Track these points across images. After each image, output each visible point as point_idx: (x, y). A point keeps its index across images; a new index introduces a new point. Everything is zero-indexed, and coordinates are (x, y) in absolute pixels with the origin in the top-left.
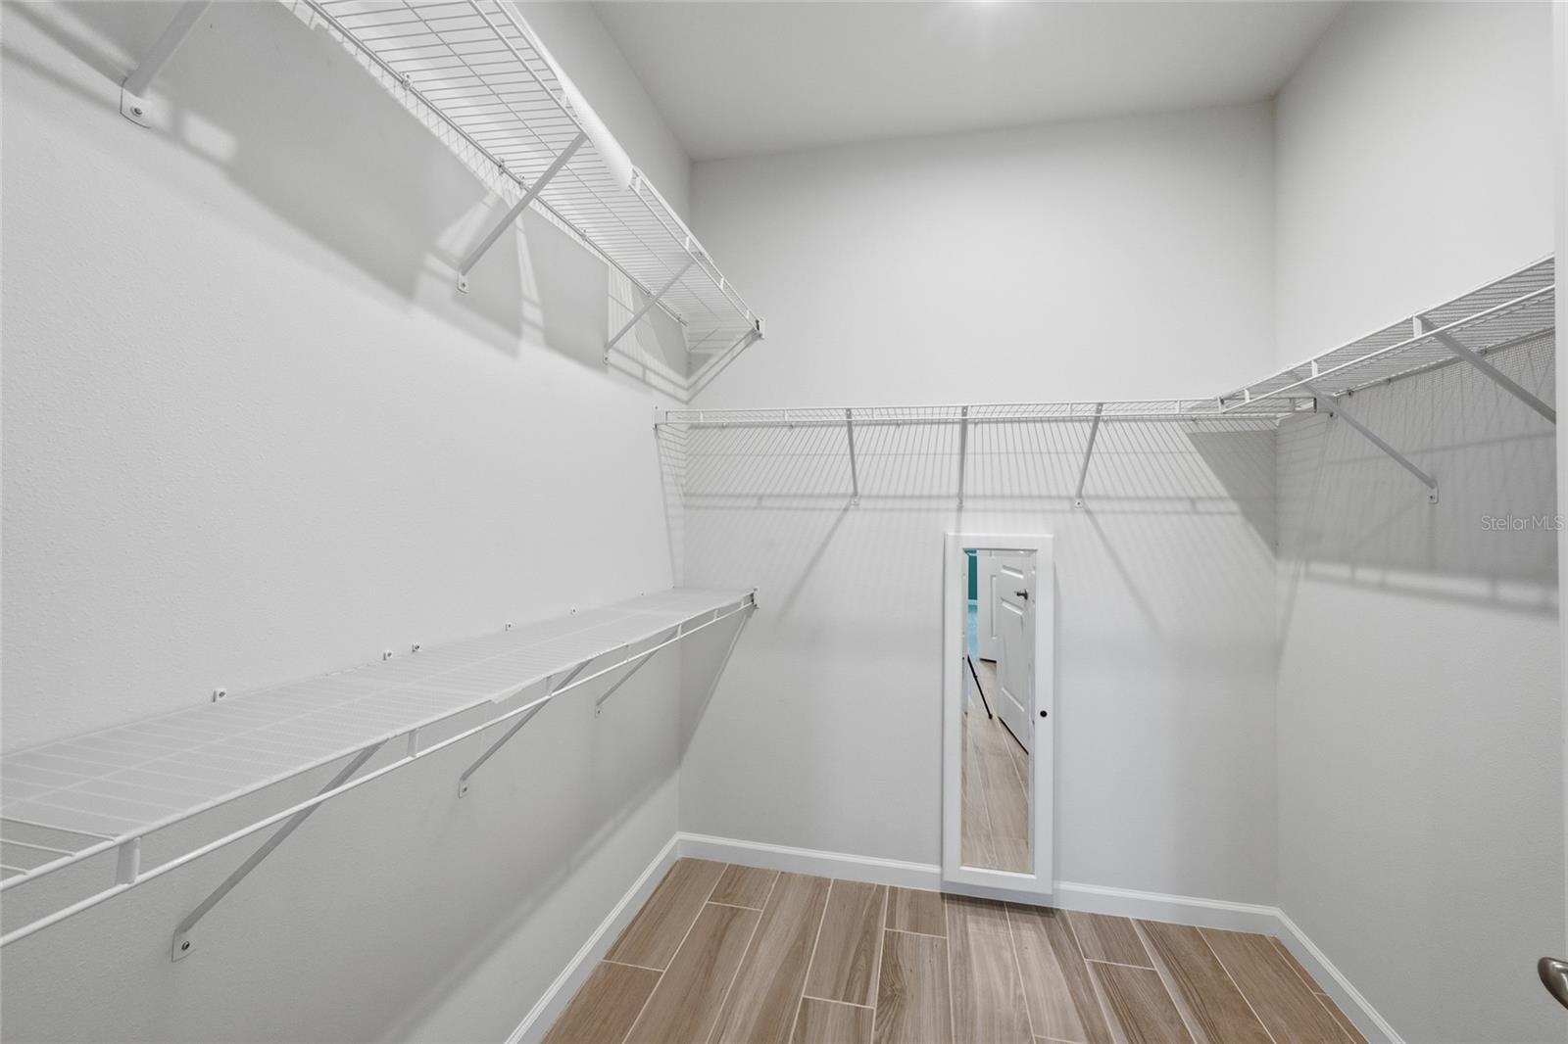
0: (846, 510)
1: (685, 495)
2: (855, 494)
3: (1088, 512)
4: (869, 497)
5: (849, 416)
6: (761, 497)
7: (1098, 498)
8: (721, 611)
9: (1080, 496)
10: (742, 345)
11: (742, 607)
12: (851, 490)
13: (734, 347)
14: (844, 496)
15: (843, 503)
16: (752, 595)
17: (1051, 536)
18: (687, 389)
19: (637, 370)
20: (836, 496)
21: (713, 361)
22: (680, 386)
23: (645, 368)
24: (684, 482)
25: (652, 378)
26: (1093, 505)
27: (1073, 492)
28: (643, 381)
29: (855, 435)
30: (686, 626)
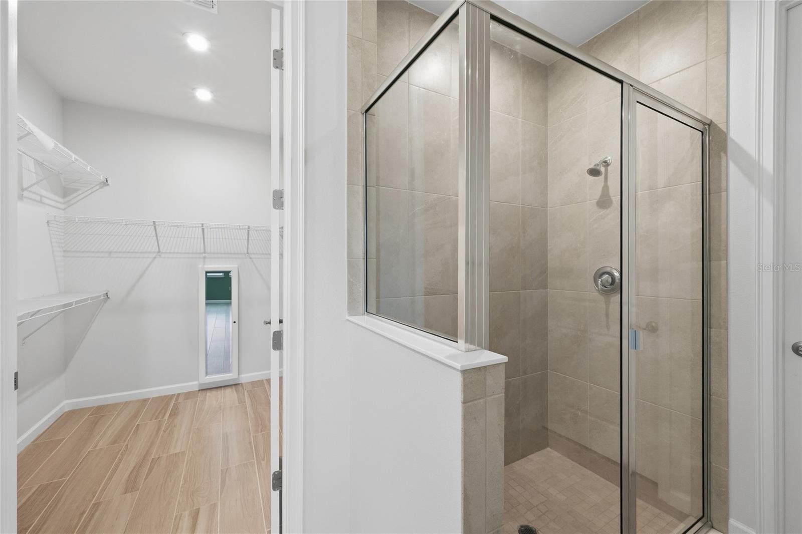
0: (155, 258)
1: (64, 251)
2: (159, 252)
3: (251, 258)
4: (166, 253)
5: (154, 224)
6: (110, 253)
7: (254, 254)
8: (92, 298)
9: (248, 253)
10: (98, 187)
11: (102, 298)
12: (157, 250)
13: (93, 187)
14: (154, 252)
15: (154, 255)
16: (107, 293)
17: (237, 266)
18: (64, 203)
19: (38, 198)
20: (150, 252)
21: (80, 192)
22: (61, 203)
23: (41, 196)
24: (63, 246)
25: (45, 200)
26: (252, 256)
27: (246, 252)
28: (41, 202)
29: (158, 231)
30: (77, 302)
